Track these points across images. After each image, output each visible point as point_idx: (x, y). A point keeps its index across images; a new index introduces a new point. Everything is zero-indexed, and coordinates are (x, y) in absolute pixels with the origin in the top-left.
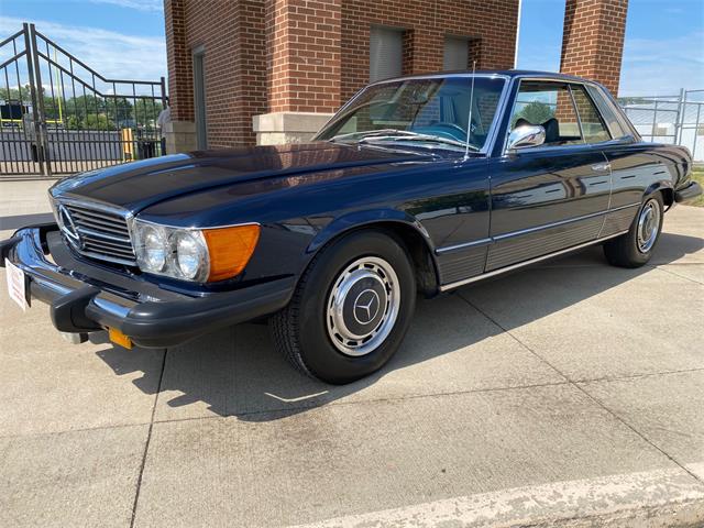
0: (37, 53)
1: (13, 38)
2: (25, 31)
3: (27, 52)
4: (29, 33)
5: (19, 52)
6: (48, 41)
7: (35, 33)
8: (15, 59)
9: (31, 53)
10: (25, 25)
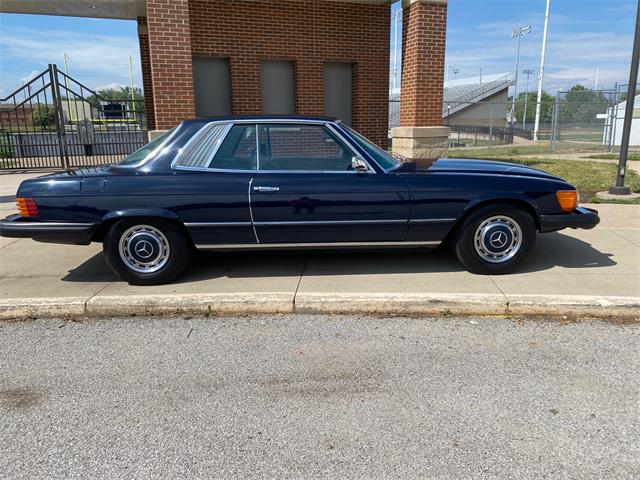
0: (58, 84)
1: (42, 75)
2: (50, 70)
3: (52, 83)
4: (53, 70)
5: (46, 84)
6: (65, 75)
7: (56, 70)
8: (43, 89)
9: (55, 84)
10: (50, 65)
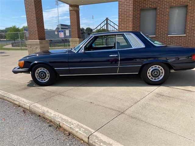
0: (108, 24)
1: (104, 21)
2: (106, 20)
3: (106, 24)
4: (107, 19)
5: (105, 24)
6: (110, 21)
7: (108, 19)
8: (104, 25)
9: (107, 24)
10: (106, 18)
